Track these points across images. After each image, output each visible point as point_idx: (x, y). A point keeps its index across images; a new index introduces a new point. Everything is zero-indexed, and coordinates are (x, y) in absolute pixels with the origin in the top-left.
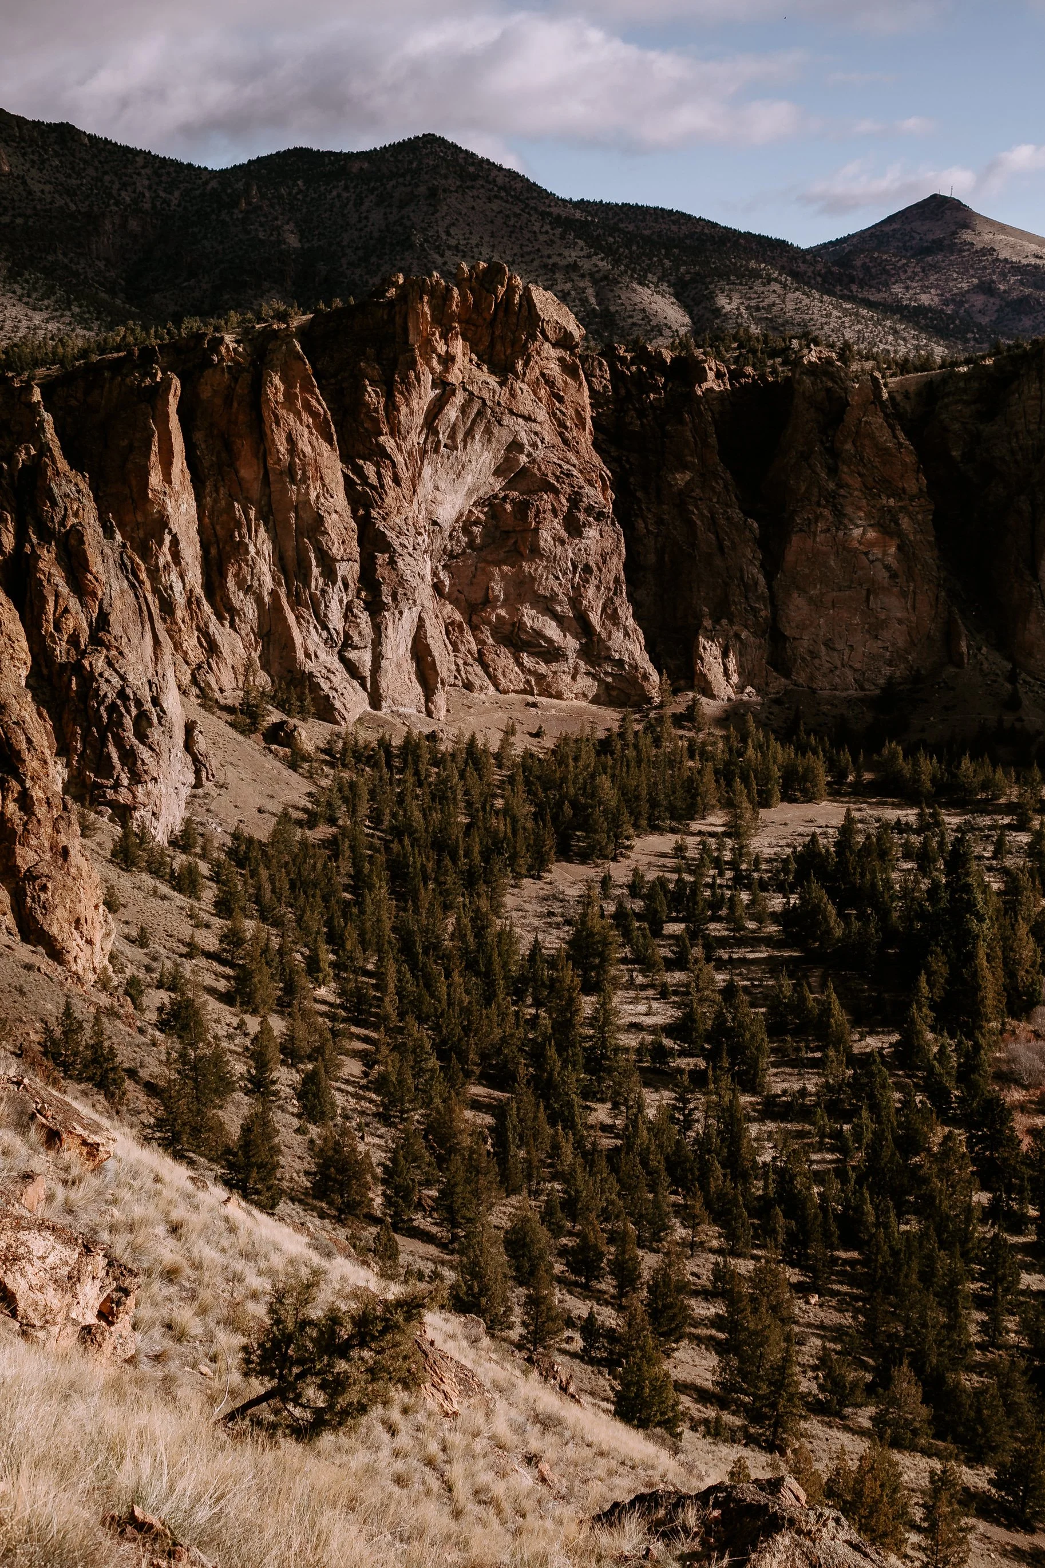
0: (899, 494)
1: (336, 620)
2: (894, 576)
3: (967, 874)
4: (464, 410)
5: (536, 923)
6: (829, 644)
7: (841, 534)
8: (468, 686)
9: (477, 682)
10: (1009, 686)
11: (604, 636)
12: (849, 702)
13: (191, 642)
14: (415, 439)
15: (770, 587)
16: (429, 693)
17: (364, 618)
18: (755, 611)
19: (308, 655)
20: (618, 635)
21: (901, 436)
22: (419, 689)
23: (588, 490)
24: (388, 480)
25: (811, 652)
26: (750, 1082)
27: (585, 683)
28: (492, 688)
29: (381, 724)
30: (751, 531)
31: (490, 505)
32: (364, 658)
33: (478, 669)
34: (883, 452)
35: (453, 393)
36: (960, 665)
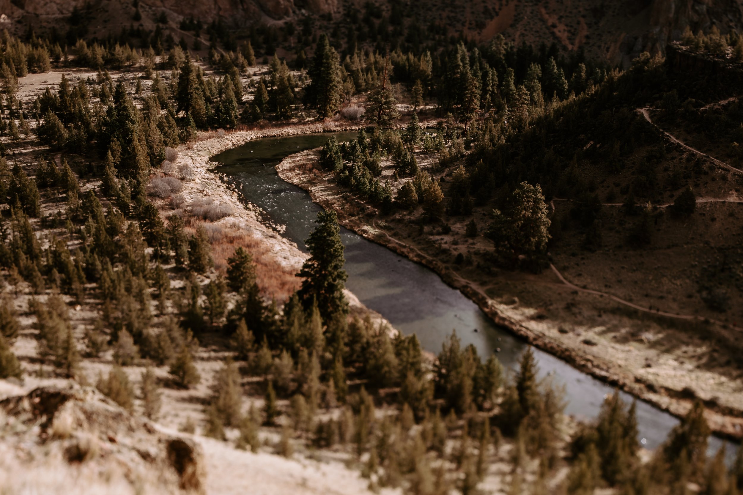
3: (125, 102)
10: (134, 9)
12: (57, 20)
26: (32, 212)
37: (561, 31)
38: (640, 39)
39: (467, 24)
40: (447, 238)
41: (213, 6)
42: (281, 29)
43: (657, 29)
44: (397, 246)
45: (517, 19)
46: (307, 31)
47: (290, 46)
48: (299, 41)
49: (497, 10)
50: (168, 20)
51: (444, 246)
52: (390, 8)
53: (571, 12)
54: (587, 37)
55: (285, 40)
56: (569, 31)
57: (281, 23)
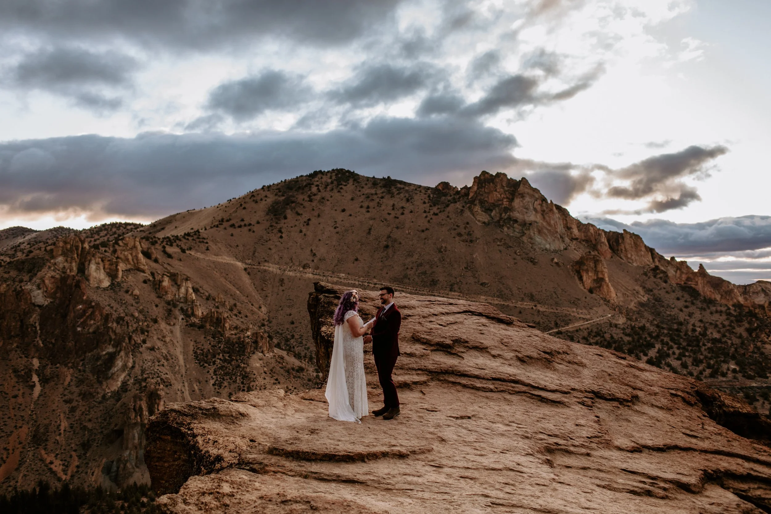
37: (57, 467)
38: (115, 463)
43: (128, 452)
45: (21, 463)
49: (5, 459)
53: (65, 450)
54: (78, 467)
56: (63, 465)
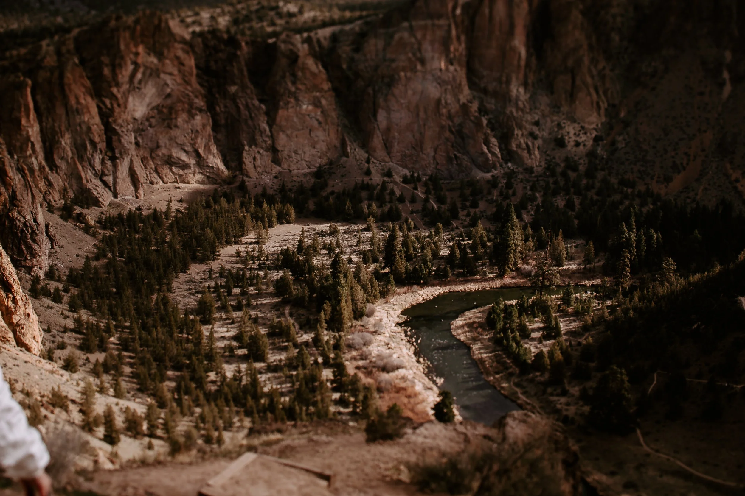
0: (321, 90)
1: (98, 167)
2: (320, 123)
3: (340, 267)
4: (144, 74)
5: (185, 293)
6: (296, 152)
7: (298, 108)
8: (152, 183)
9: (155, 181)
10: (366, 165)
11: (205, 158)
12: (305, 175)
13: (42, 184)
14: (126, 87)
15: (271, 131)
16: (136, 189)
17: (109, 163)
18: (265, 142)
19: (87, 181)
20: (211, 157)
21: (320, 67)
22: (132, 188)
23: (196, 101)
24: (115, 106)
25: (288, 156)
27: (199, 177)
28: (161, 182)
29: (119, 205)
30: (262, 109)
31: (157, 109)
32: (110, 179)
33: (155, 175)
34: (314, 75)
35: (139, 67)
36: (347, 157)
39: (655, 178)
40: (563, 400)
41: (432, 161)
42: (488, 182)
44: (524, 403)
46: (509, 185)
47: (492, 199)
48: (501, 194)
50: (394, 174)
51: (559, 406)
52: (587, 161)
55: (489, 193)
57: (488, 175)
